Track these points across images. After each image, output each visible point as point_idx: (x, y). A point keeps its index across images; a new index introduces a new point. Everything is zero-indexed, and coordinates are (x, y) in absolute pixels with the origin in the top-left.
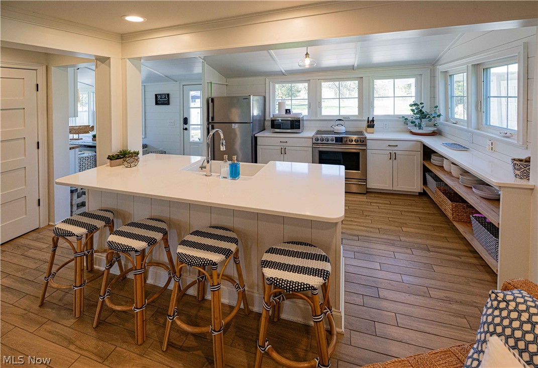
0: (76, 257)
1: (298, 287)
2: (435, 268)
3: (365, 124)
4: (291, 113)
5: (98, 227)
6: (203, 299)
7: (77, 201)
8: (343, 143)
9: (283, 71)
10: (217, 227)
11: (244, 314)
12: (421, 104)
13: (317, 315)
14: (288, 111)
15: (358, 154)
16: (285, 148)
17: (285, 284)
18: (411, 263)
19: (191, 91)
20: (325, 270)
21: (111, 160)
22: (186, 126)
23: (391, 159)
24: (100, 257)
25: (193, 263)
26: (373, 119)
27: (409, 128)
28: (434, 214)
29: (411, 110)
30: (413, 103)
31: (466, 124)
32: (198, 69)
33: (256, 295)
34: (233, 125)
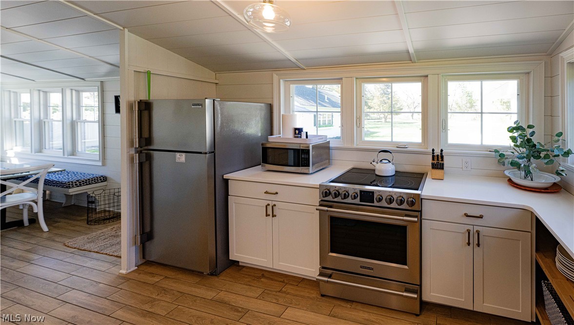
3: (428, 160)
4: (304, 136)
8: (376, 203)
9: (292, 60)
12: (530, 127)
14: (298, 132)
15: (405, 227)
16: (275, 205)
23: (469, 244)
26: (442, 153)
27: (506, 173)
29: (512, 138)
30: (514, 126)
34: (178, 154)
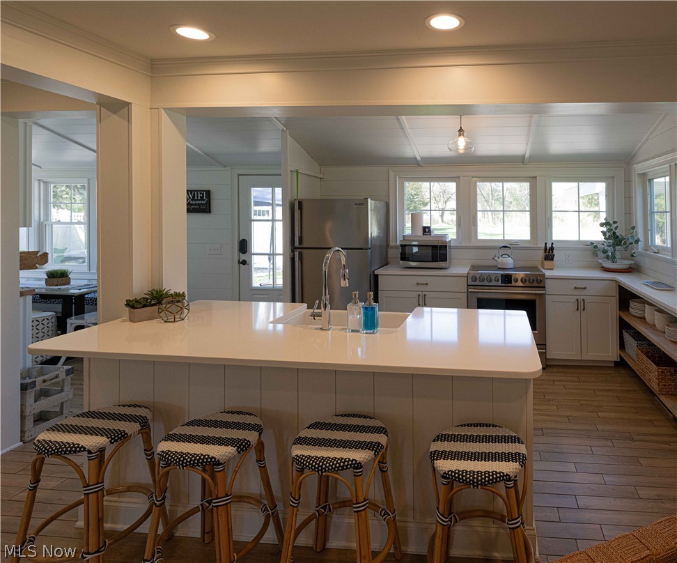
0: (88, 494)
1: (488, 477)
2: (642, 461)
3: (541, 254)
4: (432, 234)
5: (129, 434)
6: (324, 549)
7: (34, 407)
8: (513, 284)
9: (419, 158)
10: (348, 415)
11: (393, 559)
12: (615, 222)
13: (514, 517)
14: (427, 230)
15: (535, 301)
16: (425, 295)
17: (470, 476)
18: (613, 458)
19: (254, 187)
20: (519, 454)
21: (133, 307)
22: (243, 257)
23: (578, 309)
24: (116, 504)
25: (326, 467)
26: (552, 246)
27: (600, 261)
28: (635, 390)
29: (602, 232)
30: (605, 222)
31: (670, 254)
32: (268, 144)
33: (412, 525)
